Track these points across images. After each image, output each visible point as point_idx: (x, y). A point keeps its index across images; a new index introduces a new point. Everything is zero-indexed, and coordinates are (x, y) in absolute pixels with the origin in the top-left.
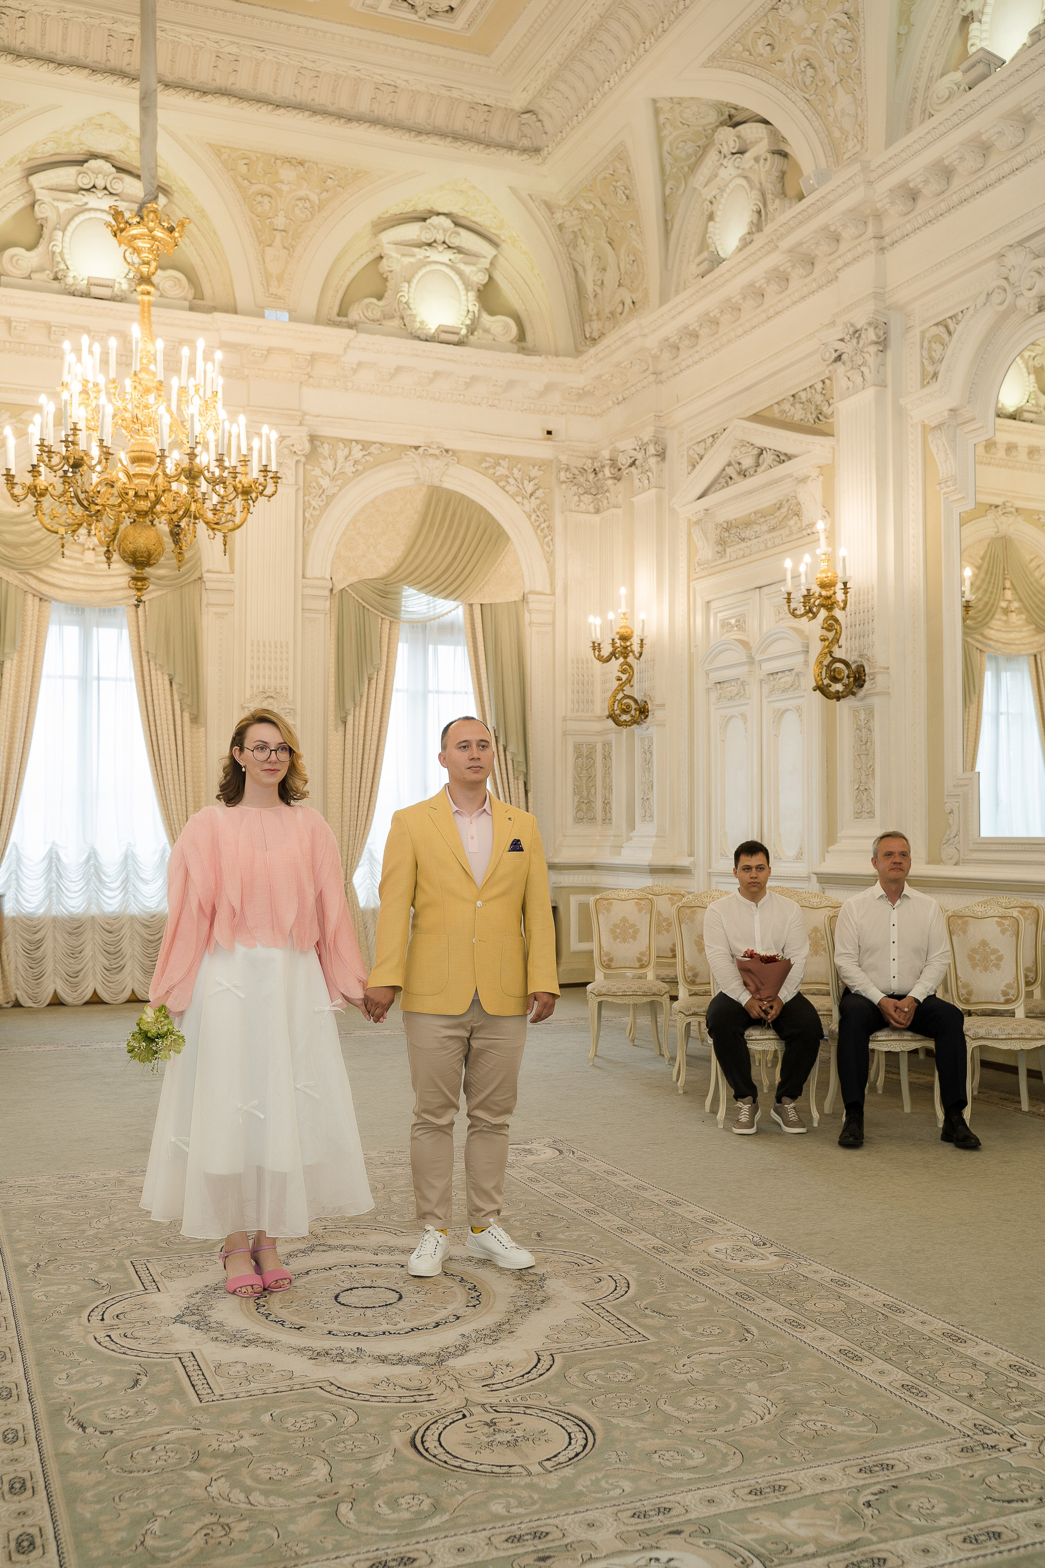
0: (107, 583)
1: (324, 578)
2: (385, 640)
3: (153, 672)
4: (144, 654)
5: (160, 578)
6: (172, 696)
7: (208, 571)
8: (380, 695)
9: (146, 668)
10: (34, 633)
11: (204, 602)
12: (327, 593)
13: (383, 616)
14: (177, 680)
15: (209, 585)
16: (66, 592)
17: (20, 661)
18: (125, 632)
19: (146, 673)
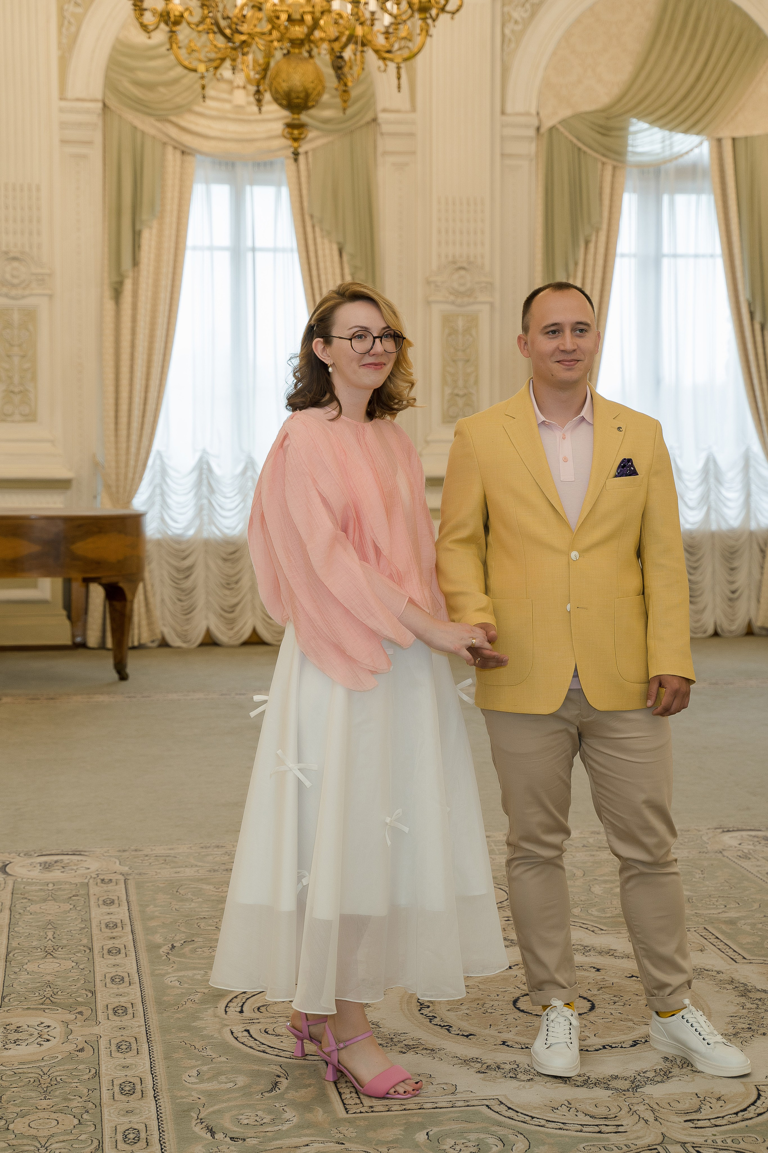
0: (261, 130)
1: (528, 114)
2: (607, 190)
3: (319, 240)
4: (307, 218)
5: (326, 121)
6: (342, 269)
7: (385, 110)
8: (600, 262)
9: (310, 236)
10: (176, 194)
11: (380, 149)
12: (532, 133)
13: (604, 159)
14: (349, 249)
15: (385, 128)
16: (213, 143)
17: (161, 230)
18: (285, 191)
19: (311, 242)
